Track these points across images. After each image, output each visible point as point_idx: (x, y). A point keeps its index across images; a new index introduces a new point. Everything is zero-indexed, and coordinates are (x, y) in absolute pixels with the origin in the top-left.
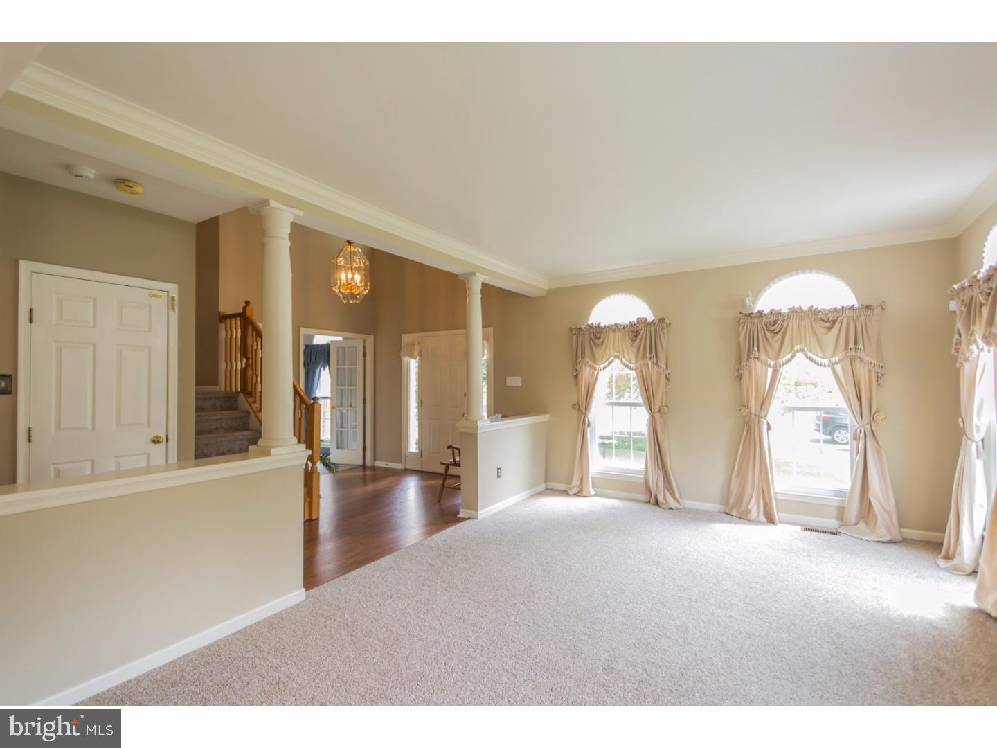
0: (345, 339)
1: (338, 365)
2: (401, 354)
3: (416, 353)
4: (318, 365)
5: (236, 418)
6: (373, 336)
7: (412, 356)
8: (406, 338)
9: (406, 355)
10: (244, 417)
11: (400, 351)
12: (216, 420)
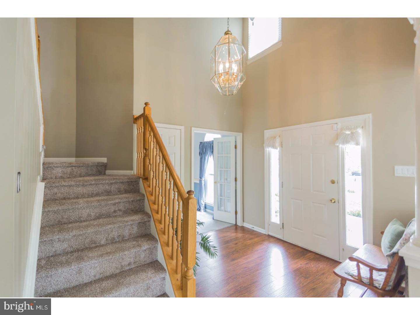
0: (223, 136)
1: (218, 154)
2: (264, 145)
3: (277, 144)
4: (207, 154)
5: (132, 201)
6: (242, 134)
7: (274, 147)
8: (268, 133)
9: (269, 146)
10: (140, 200)
11: (263, 143)
12: (114, 204)
